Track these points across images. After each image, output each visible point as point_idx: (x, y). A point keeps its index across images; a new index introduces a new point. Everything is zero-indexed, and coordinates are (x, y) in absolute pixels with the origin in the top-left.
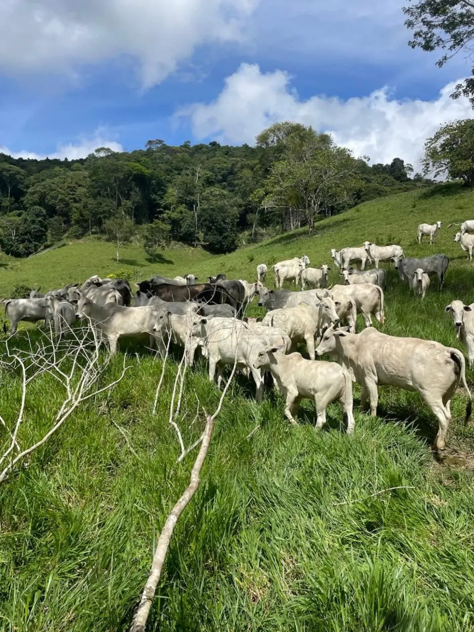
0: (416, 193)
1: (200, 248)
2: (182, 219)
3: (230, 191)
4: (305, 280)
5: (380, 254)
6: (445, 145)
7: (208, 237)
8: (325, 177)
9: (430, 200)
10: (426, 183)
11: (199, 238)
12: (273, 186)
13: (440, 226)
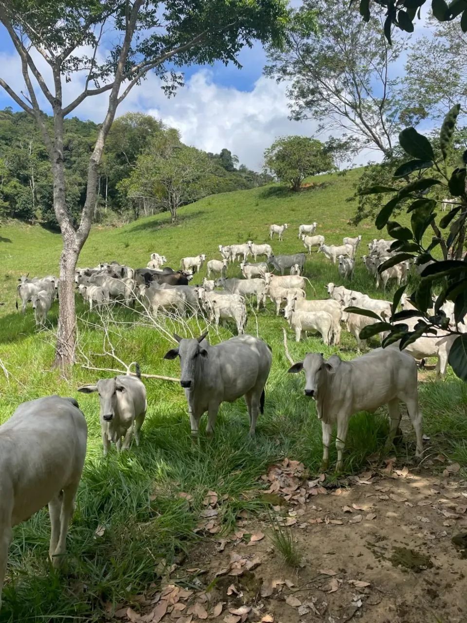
0: (257, 190)
1: (38, 226)
2: (17, 195)
3: (67, 168)
4: (210, 268)
5: (258, 251)
6: (279, 155)
7: (47, 215)
8: (184, 174)
9: (268, 200)
10: (249, 174)
11: (37, 215)
12: (138, 178)
13: (286, 227)
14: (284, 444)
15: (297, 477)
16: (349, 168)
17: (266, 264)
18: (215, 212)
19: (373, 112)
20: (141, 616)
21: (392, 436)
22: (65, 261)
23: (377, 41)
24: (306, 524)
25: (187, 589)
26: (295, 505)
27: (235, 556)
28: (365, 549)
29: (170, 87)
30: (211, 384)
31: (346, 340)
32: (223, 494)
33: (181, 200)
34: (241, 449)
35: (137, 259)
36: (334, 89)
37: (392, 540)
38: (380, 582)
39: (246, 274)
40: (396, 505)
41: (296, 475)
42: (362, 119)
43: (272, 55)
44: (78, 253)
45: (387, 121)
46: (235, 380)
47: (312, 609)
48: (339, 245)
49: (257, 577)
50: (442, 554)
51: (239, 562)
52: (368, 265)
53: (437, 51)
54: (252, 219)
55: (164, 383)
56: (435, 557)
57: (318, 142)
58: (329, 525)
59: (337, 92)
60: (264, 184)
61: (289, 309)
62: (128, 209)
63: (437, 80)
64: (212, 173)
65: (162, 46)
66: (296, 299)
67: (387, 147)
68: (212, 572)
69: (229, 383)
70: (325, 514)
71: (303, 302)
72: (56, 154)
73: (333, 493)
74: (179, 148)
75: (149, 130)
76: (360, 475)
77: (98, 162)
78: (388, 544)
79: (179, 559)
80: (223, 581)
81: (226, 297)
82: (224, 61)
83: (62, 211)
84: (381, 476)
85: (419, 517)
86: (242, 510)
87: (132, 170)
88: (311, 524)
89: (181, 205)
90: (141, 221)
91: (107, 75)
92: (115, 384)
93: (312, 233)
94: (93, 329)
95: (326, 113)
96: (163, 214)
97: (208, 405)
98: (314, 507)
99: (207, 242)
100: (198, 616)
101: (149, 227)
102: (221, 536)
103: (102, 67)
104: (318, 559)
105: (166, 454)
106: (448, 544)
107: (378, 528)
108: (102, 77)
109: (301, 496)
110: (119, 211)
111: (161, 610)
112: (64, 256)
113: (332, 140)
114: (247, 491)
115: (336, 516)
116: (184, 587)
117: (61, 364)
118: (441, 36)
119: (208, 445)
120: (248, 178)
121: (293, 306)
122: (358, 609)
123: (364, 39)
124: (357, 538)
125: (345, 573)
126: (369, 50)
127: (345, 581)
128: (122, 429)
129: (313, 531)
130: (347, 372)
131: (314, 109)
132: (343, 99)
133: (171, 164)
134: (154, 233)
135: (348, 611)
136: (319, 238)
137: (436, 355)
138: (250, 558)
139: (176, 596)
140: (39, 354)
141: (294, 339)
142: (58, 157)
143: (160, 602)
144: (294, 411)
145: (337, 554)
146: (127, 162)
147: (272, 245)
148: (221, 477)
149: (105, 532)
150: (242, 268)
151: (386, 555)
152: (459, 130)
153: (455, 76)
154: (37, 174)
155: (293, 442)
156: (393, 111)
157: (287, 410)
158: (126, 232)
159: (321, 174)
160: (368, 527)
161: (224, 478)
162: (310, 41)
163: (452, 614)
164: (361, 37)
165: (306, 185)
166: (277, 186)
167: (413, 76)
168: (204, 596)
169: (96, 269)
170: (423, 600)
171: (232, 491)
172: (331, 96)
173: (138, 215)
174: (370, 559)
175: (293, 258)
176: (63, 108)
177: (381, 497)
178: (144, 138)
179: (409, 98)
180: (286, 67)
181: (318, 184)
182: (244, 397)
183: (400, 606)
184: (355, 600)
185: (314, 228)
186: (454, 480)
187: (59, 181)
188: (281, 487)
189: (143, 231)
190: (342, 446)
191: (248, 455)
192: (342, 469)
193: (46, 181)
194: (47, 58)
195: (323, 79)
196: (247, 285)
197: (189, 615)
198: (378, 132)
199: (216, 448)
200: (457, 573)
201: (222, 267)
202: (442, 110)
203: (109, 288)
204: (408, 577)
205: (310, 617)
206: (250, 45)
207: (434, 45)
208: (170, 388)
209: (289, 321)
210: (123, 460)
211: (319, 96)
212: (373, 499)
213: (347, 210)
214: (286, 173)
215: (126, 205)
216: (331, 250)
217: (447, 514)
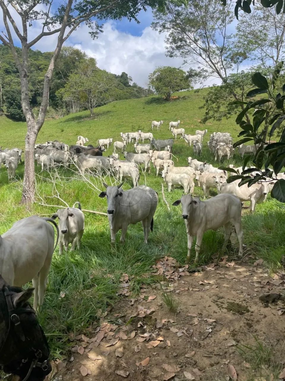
0: (143, 99)
1: (4, 117)
4: (116, 147)
5: (145, 136)
6: (158, 78)
7: (10, 110)
8: (99, 87)
9: (151, 106)
10: (139, 89)
11: (3, 110)
12: (70, 88)
13: (162, 123)
14: (164, 248)
15: (173, 266)
16: (201, 88)
17: (150, 145)
18: (117, 112)
19: (217, 54)
20: (90, 339)
21: (225, 244)
22: (29, 139)
23: (220, 11)
24: (179, 290)
25: (114, 324)
26: (172, 281)
27: (140, 307)
28: (212, 303)
29: (94, 33)
30: (124, 213)
31: (197, 191)
32: (131, 275)
33: (96, 103)
34: (140, 251)
35: (69, 139)
36: (194, 39)
37: (227, 299)
38: (221, 320)
39: (138, 151)
40: (228, 281)
41: (172, 265)
42: (209, 58)
43: (156, 16)
44: (36, 134)
45: (225, 60)
46: (138, 211)
47: (184, 333)
48: (193, 135)
49: (153, 318)
50: (254, 306)
51: (143, 311)
52: (210, 147)
53: (255, 19)
54: (141, 117)
55: (90, 214)
56: (250, 307)
57: (182, 71)
58: (192, 291)
59: (196, 41)
60: (148, 95)
61: (165, 172)
62: (62, 108)
63: (254, 36)
64: (116, 87)
65: (90, 7)
66: (169, 166)
67: (224, 76)
68: (128, 316)
69: (134, 213)
70: (189, 285)
71: (173, 168)
72: (23, 71)
73: (193, 275)
74: (96, 71)
75: (77, 58)
76: (208, 265)
77: (50, 77)
78: (225, 300)
79: (109, 309)
80: (135, 321)
81: (127, 164)
82: (128, 19)
83: (27, 108)
84: (220, 266)
85: (241, 287)
86: (143, 284)
87: (66, 83)
88: (182, 291)
89: (96, 107)
90: (71, 116)
91: (55, 23)
92: (68, 212)
93: (177, 127)
94: (45, 181)
95: (188, 53)
96: (85, 111)
97: (122, 226)
98: (183, 282)
99: (113, 130)
100: (122, 338)
101: (76, 120)
102: (132, 297)
103: (52, 18)
104: (186, 308)
105: (97, 254)
106: (257, 300)
107: (219, 293)
108: (52, 24)
109: (175, 276)
110: (57, 109)
111: (101, 335)
112: (28, 136)
113: (192, 70)
114: (145, 274)
115: (195, 287)
116: (113, 324)
117: (26, 202)
118: (258, 10)
119: (121, 248)
120: (138, 91)
121: (167, 170)
122: (210, 333)
123: (212, 9)
124: (207, 297)
125: (202, 315)
126: (215, 16)
127: (202, 319)
128: (71, 239)
129: (183, 294)
130: (204, 207)
131: (181, 50)
132: (199, 45)
133: (91, 80)
134: (80, 123)
135: (204, 335)
136: (182, 130)
137: (250, 200)
138: (149, 308)
139: (109, 328)
140: (11, 196)
141: (167, 190)
142: (25, 74)
143: (100, 332)
144: (169, 230)
145: (197, 306)
146: (62, 78)
147: (153, 133)
148: (129, 266)
149: (65, 295)
150: (135, 147)
151: (224, 306)
152: (266, 67)
153: (265, 34)
154: (4, 83)
155: (169, 248)
156: (228, 54)
157: (165, 229)
158: (61, 122)
159: (183, 91)
160: (214, 292)
161: (131, 266)
162: (180, 9)
163: (260, 335)
164: (211, 8)
165: (173, 97)
166: (156, 97)
167: (241, 33)
168: (124, 328)
169: (44, 145)
170: (245, 329)
171: (136, 274)
172: (192, 43)
173: (69, 112)
174: (215, 308)
175: (166, 142)
176: (28, 42)
177: (220, 277)
178: (74, 63)
179: (238, 47)
180: (165, 24)
181: (181, 97)
182: (141, 222)
183: (232, 331)
184: (208, 328)
185: (178, 124)
186: (260, 268)
187: (25, 89)
188: (164, 272)
189: (73, 122)
190: (199, 249)
191: (144, 254)
192: (198, 262)
193: (10, 88)
194: (18, 11)
195: (187, 33)
196: (139, 157)
197: (117, 338)
198: (219, 67)
199: (126, 250)
200: (262, 315)
201: (123, 146)
202: (257, 55)
203: (54, 157)
204: (236, 317)
205: (183, 337)
206: (145, 10)
207: (254, 15)
208: (94, 217)
209: (164, 179)
210: (72, 256)
211: (184, 43)
212: (215, 278)
213: (198, 114)
214: (162, 89)
215: (61, 105)
216: (188, 137)
217: (256, 285)
